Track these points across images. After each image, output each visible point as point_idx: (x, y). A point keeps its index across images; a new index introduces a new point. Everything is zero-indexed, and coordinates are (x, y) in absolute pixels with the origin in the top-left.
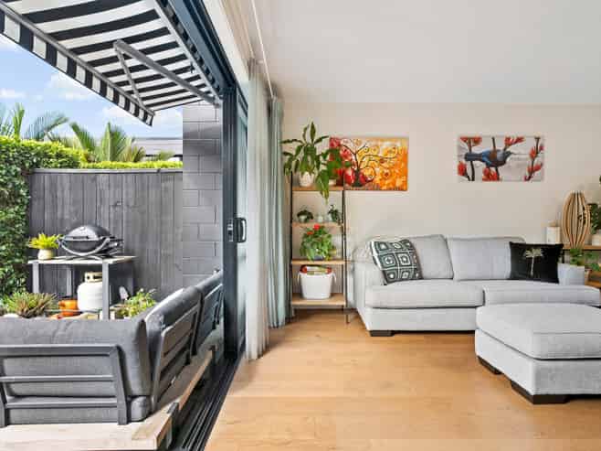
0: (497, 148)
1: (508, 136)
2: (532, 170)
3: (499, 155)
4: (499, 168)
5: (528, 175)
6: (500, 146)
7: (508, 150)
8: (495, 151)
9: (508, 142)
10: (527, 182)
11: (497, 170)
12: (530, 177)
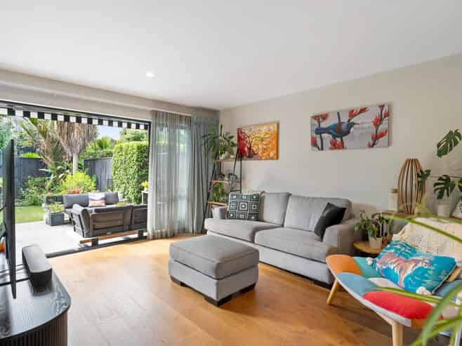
0: (342, 121)
1: (351, 109)
2: (376, 138)
3: (344, 127)
4: (344, 138)
5: (371, 142)
6: (345, 119)
7: (352, 121)
8: (340, 123)
9: (352, 114)
10: (371, 149)
11: (342, 140)
12: (374, 144)
